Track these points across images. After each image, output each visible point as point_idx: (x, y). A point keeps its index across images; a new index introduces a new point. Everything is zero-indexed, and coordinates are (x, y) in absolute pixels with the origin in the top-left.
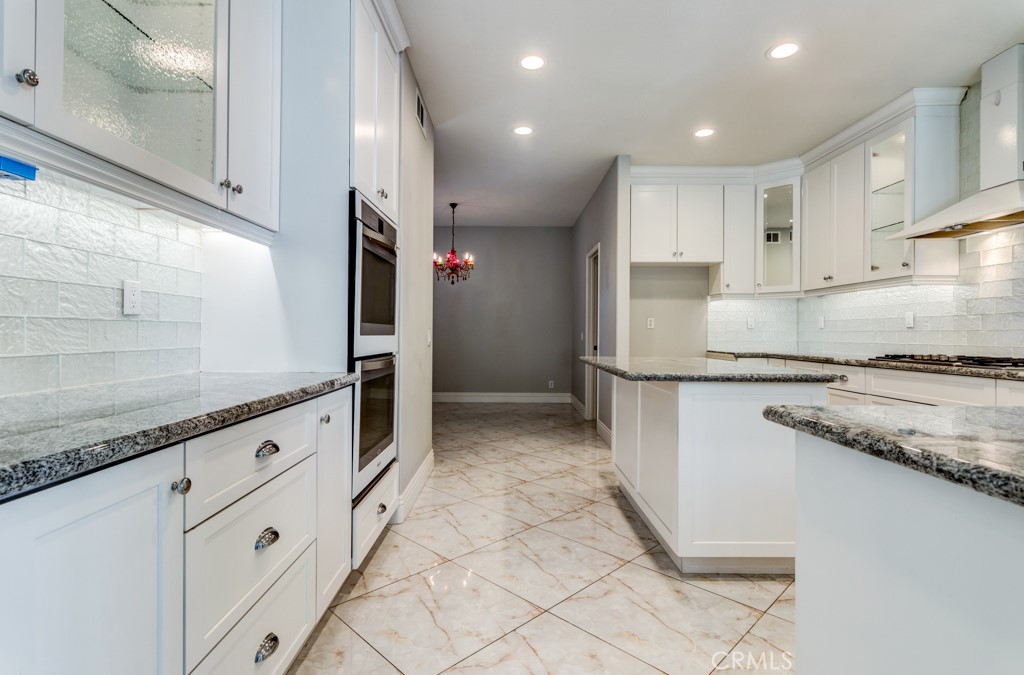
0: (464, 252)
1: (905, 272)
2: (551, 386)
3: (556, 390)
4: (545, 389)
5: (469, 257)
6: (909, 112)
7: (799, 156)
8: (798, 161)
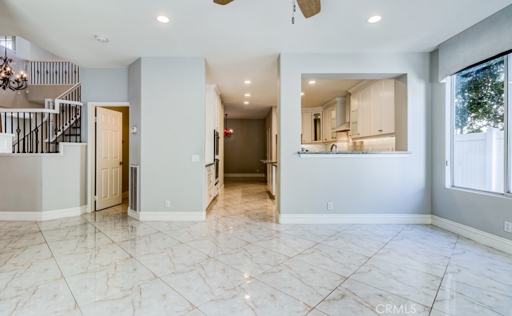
0: (229, 129)
1: (334, 140)
2: (258, 171)
3: (259, 173)
4: (255, 172)
5: (231, 131)
6: (336, 102)
7: (321, 106)
8: (321, 107)
